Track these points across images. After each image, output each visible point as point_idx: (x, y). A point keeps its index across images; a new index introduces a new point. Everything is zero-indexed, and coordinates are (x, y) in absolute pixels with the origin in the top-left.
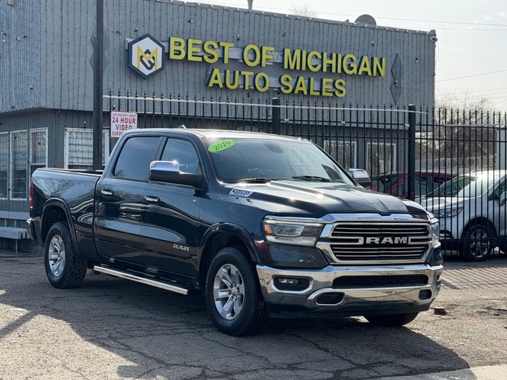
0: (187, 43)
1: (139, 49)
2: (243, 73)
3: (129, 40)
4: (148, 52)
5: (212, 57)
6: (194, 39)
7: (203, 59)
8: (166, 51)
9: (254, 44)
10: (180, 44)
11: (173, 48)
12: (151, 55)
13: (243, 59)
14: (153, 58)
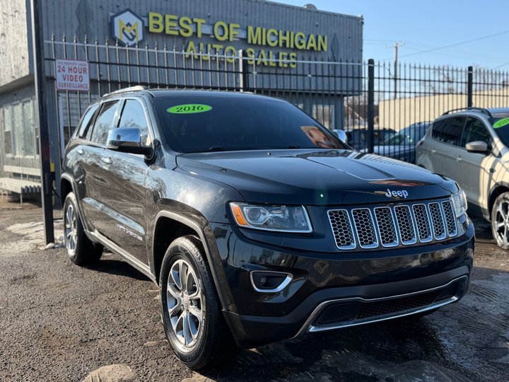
0: (164, 19)
1: (121, 22)
2: (214, 46)
3: (112, 14)
4: (129, 25)
5: (187, 31)
6: (171, 14)
7: (179, 33)
8: (146, 25)
9: (223, 21)
10: (158, 18)
11: (152, 22)
12: (132, 28)
13: (214, 35)
14: (134, 30)
